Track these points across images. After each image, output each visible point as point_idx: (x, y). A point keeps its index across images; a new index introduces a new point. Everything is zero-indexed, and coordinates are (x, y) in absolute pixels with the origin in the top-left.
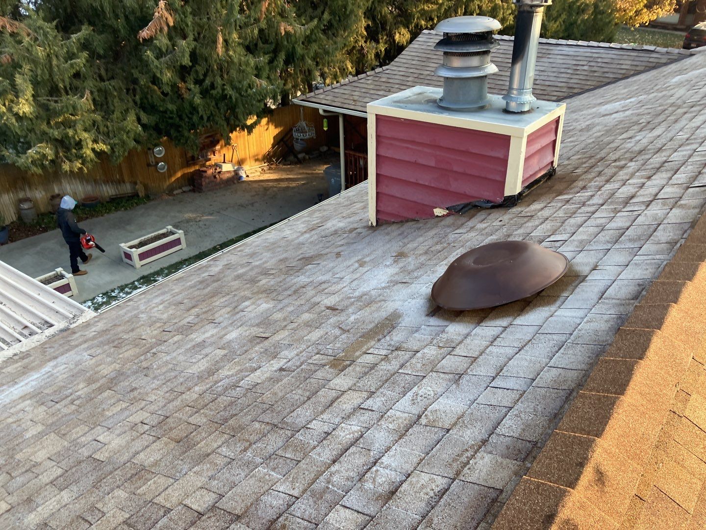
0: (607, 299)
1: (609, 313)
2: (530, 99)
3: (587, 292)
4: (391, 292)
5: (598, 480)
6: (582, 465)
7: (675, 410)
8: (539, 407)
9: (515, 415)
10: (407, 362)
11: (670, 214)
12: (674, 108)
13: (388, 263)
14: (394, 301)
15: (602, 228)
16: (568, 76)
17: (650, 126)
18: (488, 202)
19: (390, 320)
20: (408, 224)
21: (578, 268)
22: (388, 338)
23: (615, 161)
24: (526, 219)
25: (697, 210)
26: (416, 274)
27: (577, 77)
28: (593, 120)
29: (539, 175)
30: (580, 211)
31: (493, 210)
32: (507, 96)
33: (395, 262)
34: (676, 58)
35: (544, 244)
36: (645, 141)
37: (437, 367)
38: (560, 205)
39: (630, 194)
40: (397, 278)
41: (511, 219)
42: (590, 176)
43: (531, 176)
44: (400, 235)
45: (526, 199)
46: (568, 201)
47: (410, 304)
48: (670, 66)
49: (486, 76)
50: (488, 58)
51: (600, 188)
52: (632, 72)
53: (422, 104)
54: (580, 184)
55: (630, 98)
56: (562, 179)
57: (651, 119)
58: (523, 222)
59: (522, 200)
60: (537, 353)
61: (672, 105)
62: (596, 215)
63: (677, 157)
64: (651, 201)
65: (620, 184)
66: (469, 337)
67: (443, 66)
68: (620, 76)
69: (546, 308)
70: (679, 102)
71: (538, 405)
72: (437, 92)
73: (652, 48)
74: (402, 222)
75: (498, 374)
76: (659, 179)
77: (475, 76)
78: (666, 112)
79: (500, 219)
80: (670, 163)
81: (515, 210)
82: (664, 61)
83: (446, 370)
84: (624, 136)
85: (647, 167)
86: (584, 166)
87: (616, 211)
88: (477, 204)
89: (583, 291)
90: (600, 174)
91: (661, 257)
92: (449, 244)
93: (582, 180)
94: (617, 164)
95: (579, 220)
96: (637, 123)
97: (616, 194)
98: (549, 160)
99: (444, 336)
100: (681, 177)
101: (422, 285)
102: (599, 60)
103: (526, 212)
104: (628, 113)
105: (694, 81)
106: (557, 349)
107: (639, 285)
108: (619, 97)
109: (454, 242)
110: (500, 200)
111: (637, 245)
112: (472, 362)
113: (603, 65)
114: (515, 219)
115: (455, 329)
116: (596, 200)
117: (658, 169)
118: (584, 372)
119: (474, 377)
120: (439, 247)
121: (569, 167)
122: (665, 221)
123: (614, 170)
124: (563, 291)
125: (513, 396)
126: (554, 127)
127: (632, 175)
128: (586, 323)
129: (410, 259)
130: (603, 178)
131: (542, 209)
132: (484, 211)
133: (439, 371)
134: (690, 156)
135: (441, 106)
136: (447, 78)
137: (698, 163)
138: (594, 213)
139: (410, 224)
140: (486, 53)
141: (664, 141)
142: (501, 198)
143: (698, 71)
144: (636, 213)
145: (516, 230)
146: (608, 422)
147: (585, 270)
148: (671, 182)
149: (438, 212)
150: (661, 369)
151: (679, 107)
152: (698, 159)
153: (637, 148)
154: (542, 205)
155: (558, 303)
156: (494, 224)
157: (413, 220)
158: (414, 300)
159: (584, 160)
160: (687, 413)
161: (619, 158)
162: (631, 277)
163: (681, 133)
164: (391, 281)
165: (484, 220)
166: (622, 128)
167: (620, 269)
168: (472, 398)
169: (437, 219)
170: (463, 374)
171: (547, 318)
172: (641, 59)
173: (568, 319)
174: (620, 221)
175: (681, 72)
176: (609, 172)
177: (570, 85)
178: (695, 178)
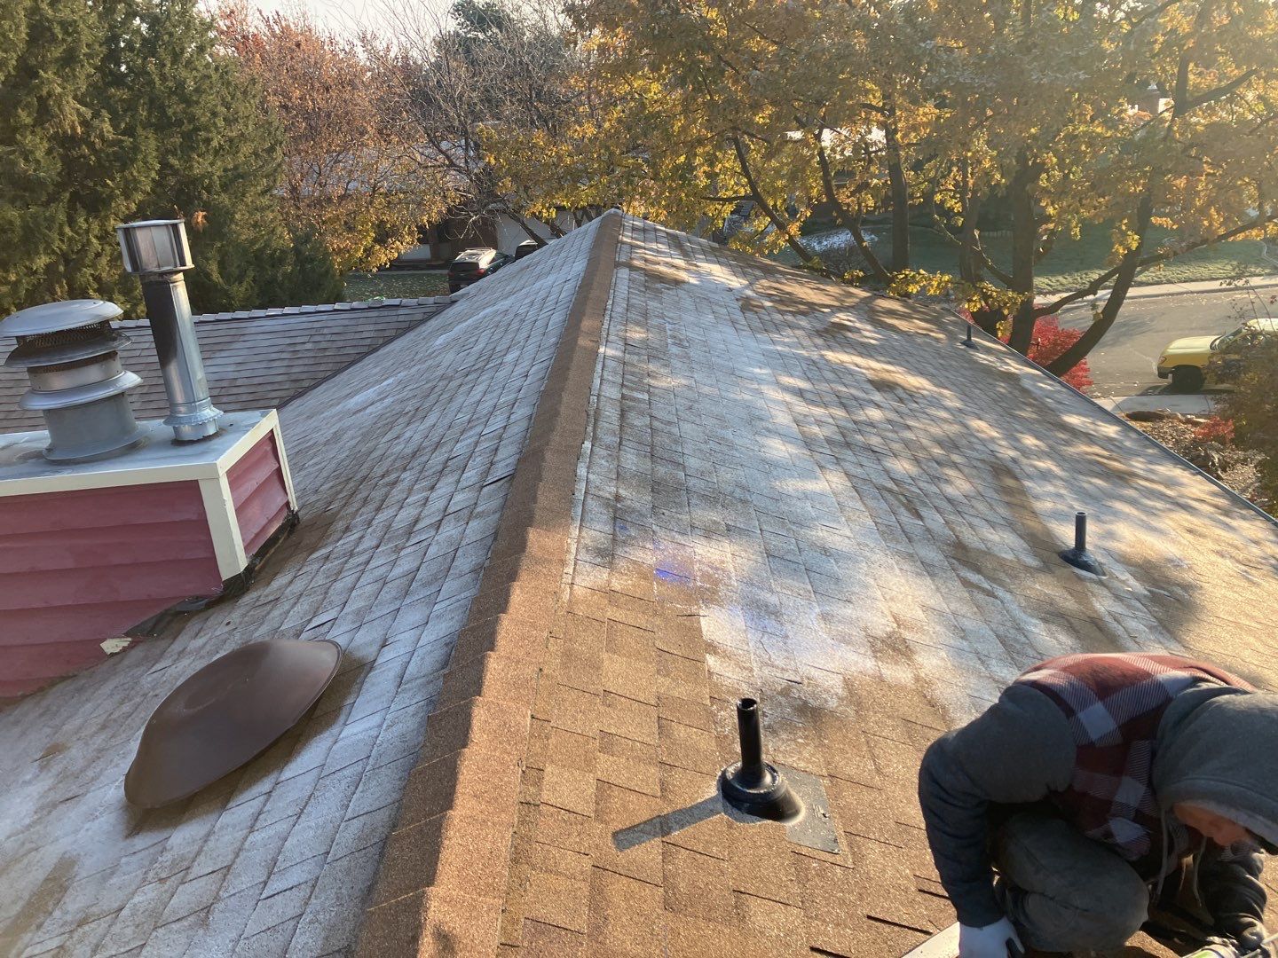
0: (408, 682)
1: (415, 701)
2: (212, 414)
3: (379, 683)
4: (46, 827)
5: (444, 949)
6: (415, 939)
7: (528, 798)
8: (343, 891)
9: (309, 923)
10: (105, 936)
11: (467, 531)
12: (445, 382)
13: (28, 777)
14: (57, 839)
15: (384, 581)
16: (286, 363)
17: (420, 414)
18: (198, 598)
19: (55, 879)
20: (54, 689)
21: (359, 654)
22: (57, 914)
23: (383, 476)
24: (269, 607)
25: (498, 515)
26: (90, 773)
27: (301, 362)
28: (340, 424)
29: (273, 530)
30: (347, 566)
31: (211, 611)
32: (171, 419)
33: (42, 768)
34: (434, 309)
35: (304, 636)
36: (417, 438)
37: (164, 917)
38: (315, 567)
39: (411, 519)
40: (52, 796)
41: (244, 615)
42: (351, 510)
43: (257, 535)
44: (41, 715)
45: (263, 574)
46: (327, 558)
47: (90, 833)
48: (429, 323)
49: (122, 394)
50: (117, 364)
51: (369, 524)
52: (381, 341)
53: (14, 464)
54: (340, 525)
55: (386, 379)
56: (312, 525)
57: (418, 404)
58: (263, 614)
59: (255, 578)
60: (325, 810)
61: (442, 378)
62: (372, 565)
63: (461, 448)
64: (441, 521)
65: (395, 508)
66: (212, 838)
67: (34, 392)
68: (365, 350)
69: (326, 734)
70: (450, 372)
71: (340, 888)
72: (40, 438)
73: (396, 301)
74: (41, 689)
75: (270, 874)
76: (444, 488)
77: (100, 397)
78: (436, 389)
79: (225, 622)
80: (454, 460)
81: (248, 599)
82: (419, 317)
83: (182, 913)
84: (389, 436)
85: (427, 474)
86: (341, 496)
87: (398, 550)
88: (178, 609)
89: (373, 685)
90: (365, 501)
91: (467, 594)
92: (145, 695)
93: (341, 519)
94: (387, 479)
95: (348, 580)
96: (401, 414)
97: (393, 525)
98: (280, 501)
99: (168, 856)
100: (471, 475)
101: (106, 788)
102: (325, 331)
103: (266, 596)
104: (388, 401)
105: (463, 339)
106: (353, 788)
107: (447, 645)
108: (371, 380)
109: (153, 689)
110: (217, 590)
111: (433, 589)
112: (225, 876)
113: (334, 338)
114: (252, 613)
115: (183, 837)
116: (368, 542)
117: (441, 472)
118: (397, 804)
119: (232, 899)
120: (126, 708)
121: (317, 505)
122: (464, 543)
123: (384, 490)
124: (344, 697)
125: (302, 894)
126: (269, 448)
127: (410, 490)
128: (386, 730)
129: (74, 751)
130: (371, 507)
131: (291, 582)
132: (196, 617)
133: (170, 920)
134: (477, 443)
135: (53, 461)
136: (49, 410)
137: (488, 450)
138: (368, 563)
139: (60, 686)
140: (112, 355)
141: (441, 431)
142: (218, 586)
143: (465, 324)
144: (425, 543)
145: (256, 629)
146: (438, 857)
147: (369, 652)
148: (460, 486)
149: (110, 646)
150: (495, 750)
151: (451, 379)
152: (486, 445)
153: (409, 450)
154: (289, 577)
155: (342, 718)
156: (218, 633)
157: (63, 679)
158: (97, 822)
159: (339, 488)
160: (545, 796)
161: (387, 471)
162: (433, 638)
163: (460, 415)
164: (42, 808)
165: (199, 631)
166: (384, 425)
167: (418, 632)
168: (234, 935)
169: (112, 661)
170: (212, 904)
171: (330, 749)
172: (388, 320)
173: (360, 736)
174: (405, 565)
175: (444, 329)
176: (377, 495)
177: (294, 377)
178: (487, 472)
